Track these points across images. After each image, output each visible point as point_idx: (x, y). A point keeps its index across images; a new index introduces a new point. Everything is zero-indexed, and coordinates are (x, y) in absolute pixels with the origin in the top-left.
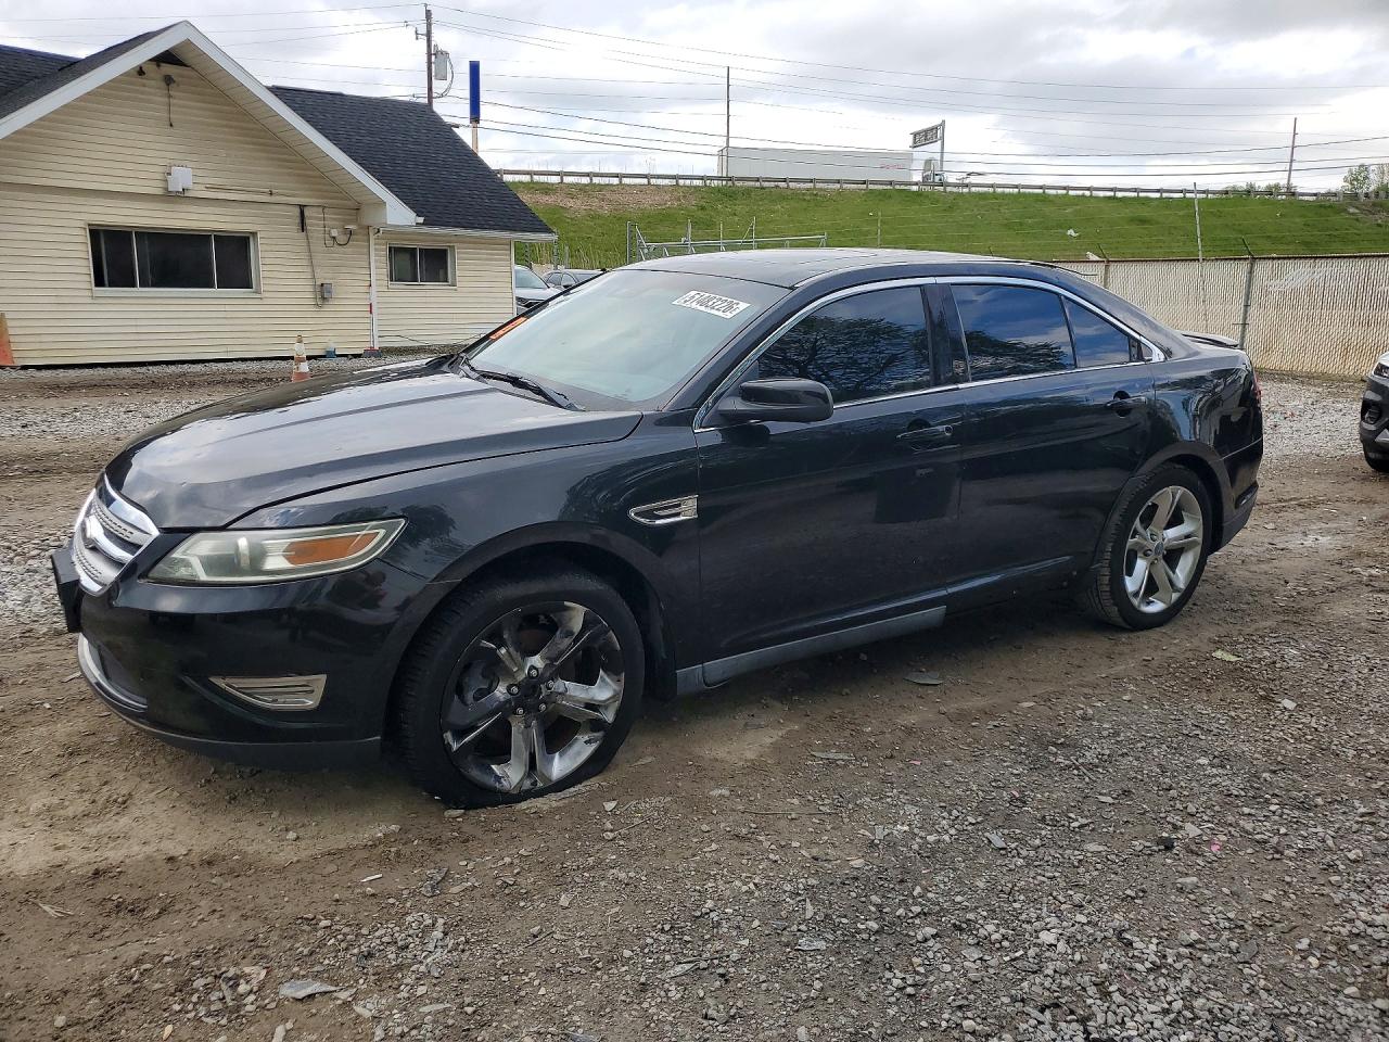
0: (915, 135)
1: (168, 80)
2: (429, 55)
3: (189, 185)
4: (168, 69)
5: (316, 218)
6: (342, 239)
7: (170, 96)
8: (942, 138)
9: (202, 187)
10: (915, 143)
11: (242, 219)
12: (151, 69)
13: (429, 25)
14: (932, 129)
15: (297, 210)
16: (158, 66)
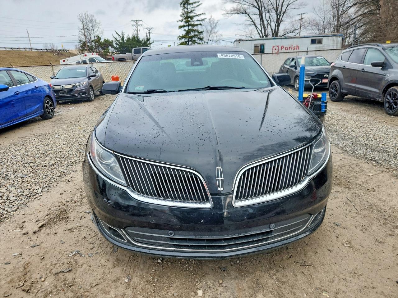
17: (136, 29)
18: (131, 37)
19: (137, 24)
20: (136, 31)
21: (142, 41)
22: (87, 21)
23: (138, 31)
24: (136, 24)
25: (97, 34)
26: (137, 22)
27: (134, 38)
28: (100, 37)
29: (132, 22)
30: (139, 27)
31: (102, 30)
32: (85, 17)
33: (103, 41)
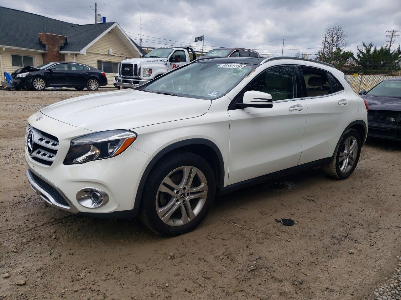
0: (196, 38)
2: (96, 15)
3: (111, 53)
7: (109, 35)
8: (203, 40)
9: (113, 53)
10: (195, 40)
11: (118, 60)
13: (96, 8)
14: (200, 37)
15: (126, 58)
17: (390, 40)
18: (378, 48)
19: (393, 34)
20: (388, 43)
21: (392, 53)
22: (334, 34)
23: (392, 43)
24: (391, 35)
25: (339, 46)
26: (394, 32)
27: (382, 49)
28: (341, 48)
29: (388, 32)
30: (394, 38)
31: (347, 42)
32: (332, 30)
33: (342, 54)
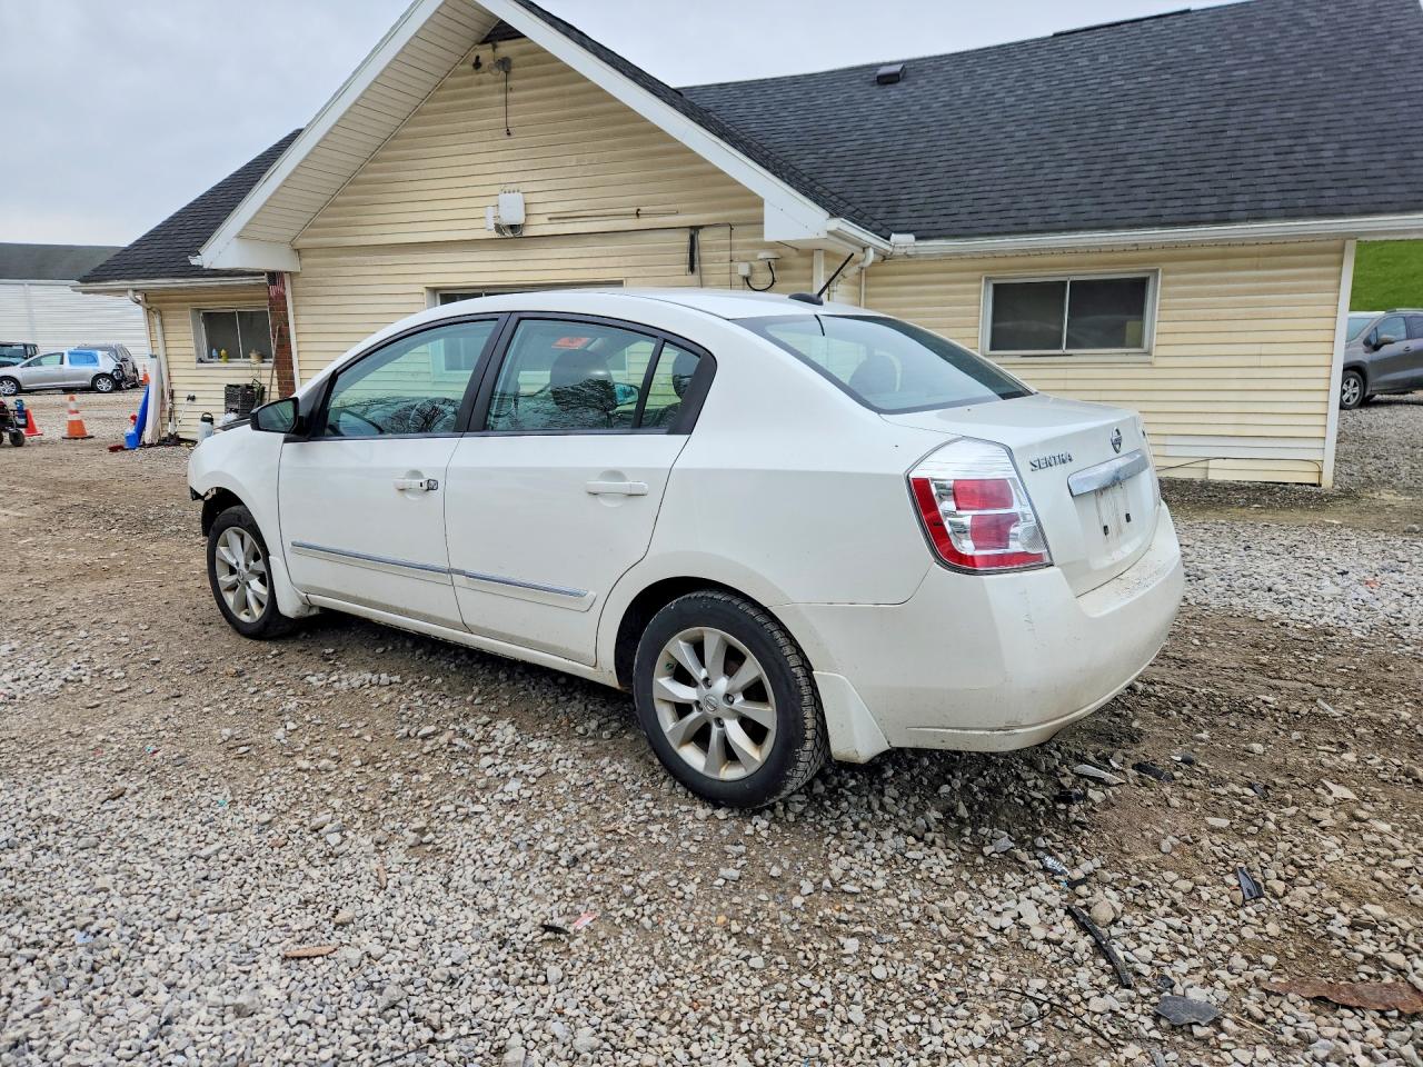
1: (505, 64)
3: (518, 219)
4: (506, 48)
5: (719, 247)
6: (763, 278)
7: (507, 90)
9: (544, 219)
11: (604, 262)
12: (485, 53)
15: (685, 238)
16: (495, 47)
